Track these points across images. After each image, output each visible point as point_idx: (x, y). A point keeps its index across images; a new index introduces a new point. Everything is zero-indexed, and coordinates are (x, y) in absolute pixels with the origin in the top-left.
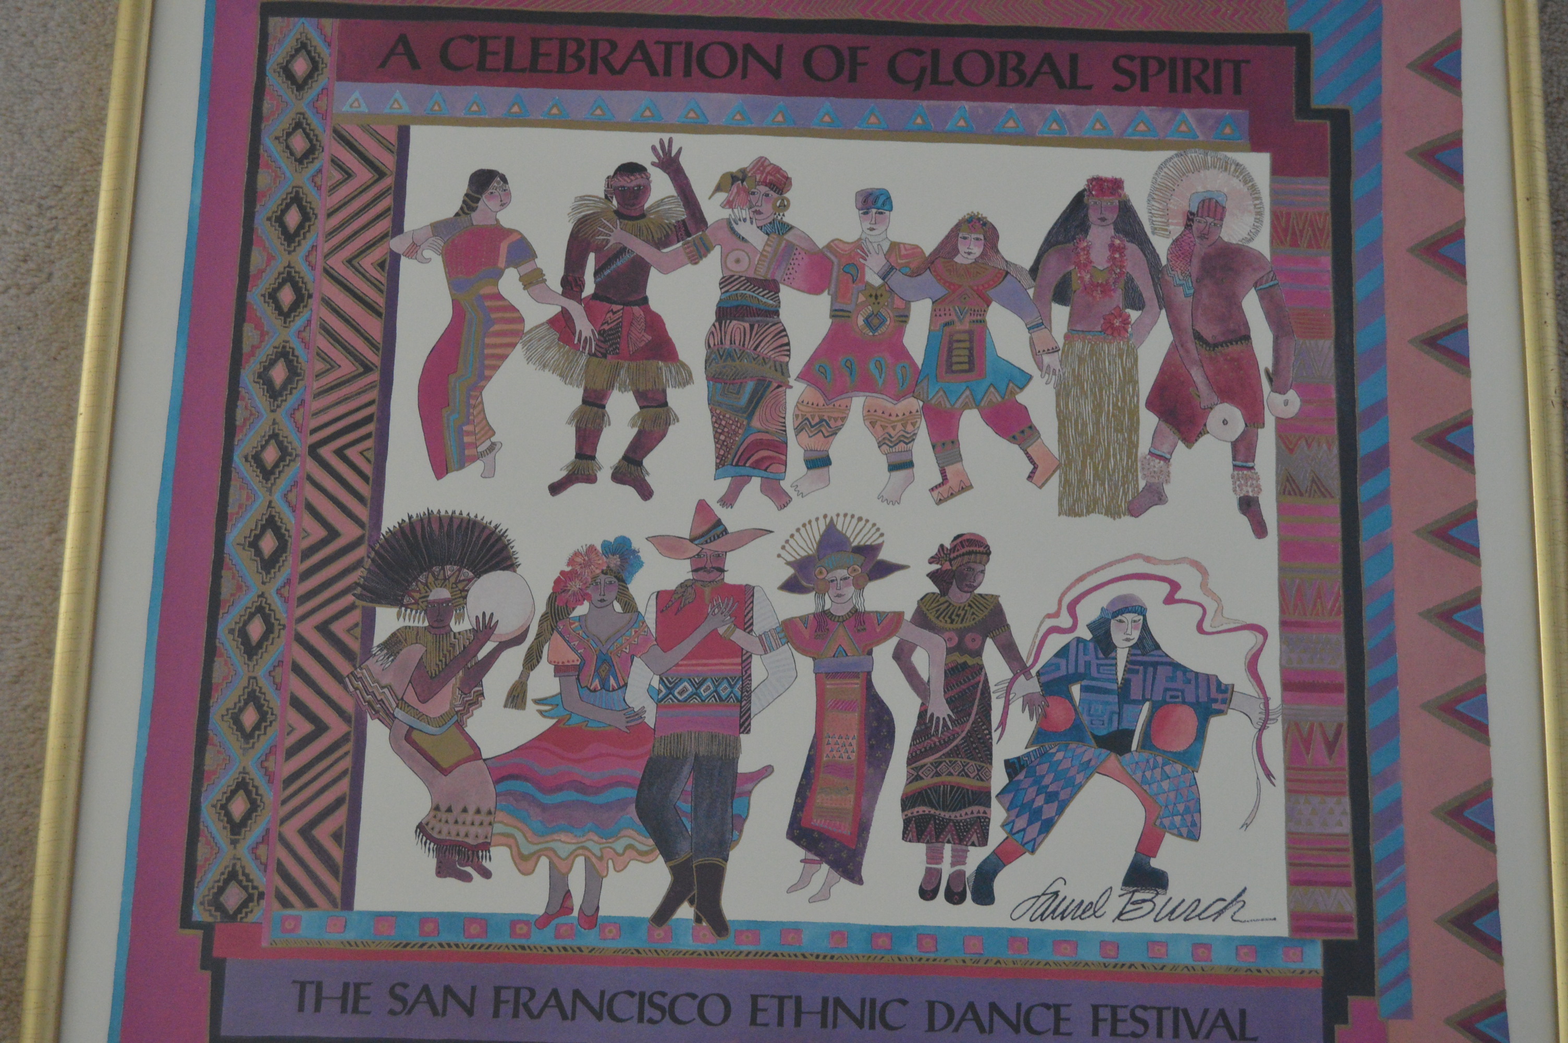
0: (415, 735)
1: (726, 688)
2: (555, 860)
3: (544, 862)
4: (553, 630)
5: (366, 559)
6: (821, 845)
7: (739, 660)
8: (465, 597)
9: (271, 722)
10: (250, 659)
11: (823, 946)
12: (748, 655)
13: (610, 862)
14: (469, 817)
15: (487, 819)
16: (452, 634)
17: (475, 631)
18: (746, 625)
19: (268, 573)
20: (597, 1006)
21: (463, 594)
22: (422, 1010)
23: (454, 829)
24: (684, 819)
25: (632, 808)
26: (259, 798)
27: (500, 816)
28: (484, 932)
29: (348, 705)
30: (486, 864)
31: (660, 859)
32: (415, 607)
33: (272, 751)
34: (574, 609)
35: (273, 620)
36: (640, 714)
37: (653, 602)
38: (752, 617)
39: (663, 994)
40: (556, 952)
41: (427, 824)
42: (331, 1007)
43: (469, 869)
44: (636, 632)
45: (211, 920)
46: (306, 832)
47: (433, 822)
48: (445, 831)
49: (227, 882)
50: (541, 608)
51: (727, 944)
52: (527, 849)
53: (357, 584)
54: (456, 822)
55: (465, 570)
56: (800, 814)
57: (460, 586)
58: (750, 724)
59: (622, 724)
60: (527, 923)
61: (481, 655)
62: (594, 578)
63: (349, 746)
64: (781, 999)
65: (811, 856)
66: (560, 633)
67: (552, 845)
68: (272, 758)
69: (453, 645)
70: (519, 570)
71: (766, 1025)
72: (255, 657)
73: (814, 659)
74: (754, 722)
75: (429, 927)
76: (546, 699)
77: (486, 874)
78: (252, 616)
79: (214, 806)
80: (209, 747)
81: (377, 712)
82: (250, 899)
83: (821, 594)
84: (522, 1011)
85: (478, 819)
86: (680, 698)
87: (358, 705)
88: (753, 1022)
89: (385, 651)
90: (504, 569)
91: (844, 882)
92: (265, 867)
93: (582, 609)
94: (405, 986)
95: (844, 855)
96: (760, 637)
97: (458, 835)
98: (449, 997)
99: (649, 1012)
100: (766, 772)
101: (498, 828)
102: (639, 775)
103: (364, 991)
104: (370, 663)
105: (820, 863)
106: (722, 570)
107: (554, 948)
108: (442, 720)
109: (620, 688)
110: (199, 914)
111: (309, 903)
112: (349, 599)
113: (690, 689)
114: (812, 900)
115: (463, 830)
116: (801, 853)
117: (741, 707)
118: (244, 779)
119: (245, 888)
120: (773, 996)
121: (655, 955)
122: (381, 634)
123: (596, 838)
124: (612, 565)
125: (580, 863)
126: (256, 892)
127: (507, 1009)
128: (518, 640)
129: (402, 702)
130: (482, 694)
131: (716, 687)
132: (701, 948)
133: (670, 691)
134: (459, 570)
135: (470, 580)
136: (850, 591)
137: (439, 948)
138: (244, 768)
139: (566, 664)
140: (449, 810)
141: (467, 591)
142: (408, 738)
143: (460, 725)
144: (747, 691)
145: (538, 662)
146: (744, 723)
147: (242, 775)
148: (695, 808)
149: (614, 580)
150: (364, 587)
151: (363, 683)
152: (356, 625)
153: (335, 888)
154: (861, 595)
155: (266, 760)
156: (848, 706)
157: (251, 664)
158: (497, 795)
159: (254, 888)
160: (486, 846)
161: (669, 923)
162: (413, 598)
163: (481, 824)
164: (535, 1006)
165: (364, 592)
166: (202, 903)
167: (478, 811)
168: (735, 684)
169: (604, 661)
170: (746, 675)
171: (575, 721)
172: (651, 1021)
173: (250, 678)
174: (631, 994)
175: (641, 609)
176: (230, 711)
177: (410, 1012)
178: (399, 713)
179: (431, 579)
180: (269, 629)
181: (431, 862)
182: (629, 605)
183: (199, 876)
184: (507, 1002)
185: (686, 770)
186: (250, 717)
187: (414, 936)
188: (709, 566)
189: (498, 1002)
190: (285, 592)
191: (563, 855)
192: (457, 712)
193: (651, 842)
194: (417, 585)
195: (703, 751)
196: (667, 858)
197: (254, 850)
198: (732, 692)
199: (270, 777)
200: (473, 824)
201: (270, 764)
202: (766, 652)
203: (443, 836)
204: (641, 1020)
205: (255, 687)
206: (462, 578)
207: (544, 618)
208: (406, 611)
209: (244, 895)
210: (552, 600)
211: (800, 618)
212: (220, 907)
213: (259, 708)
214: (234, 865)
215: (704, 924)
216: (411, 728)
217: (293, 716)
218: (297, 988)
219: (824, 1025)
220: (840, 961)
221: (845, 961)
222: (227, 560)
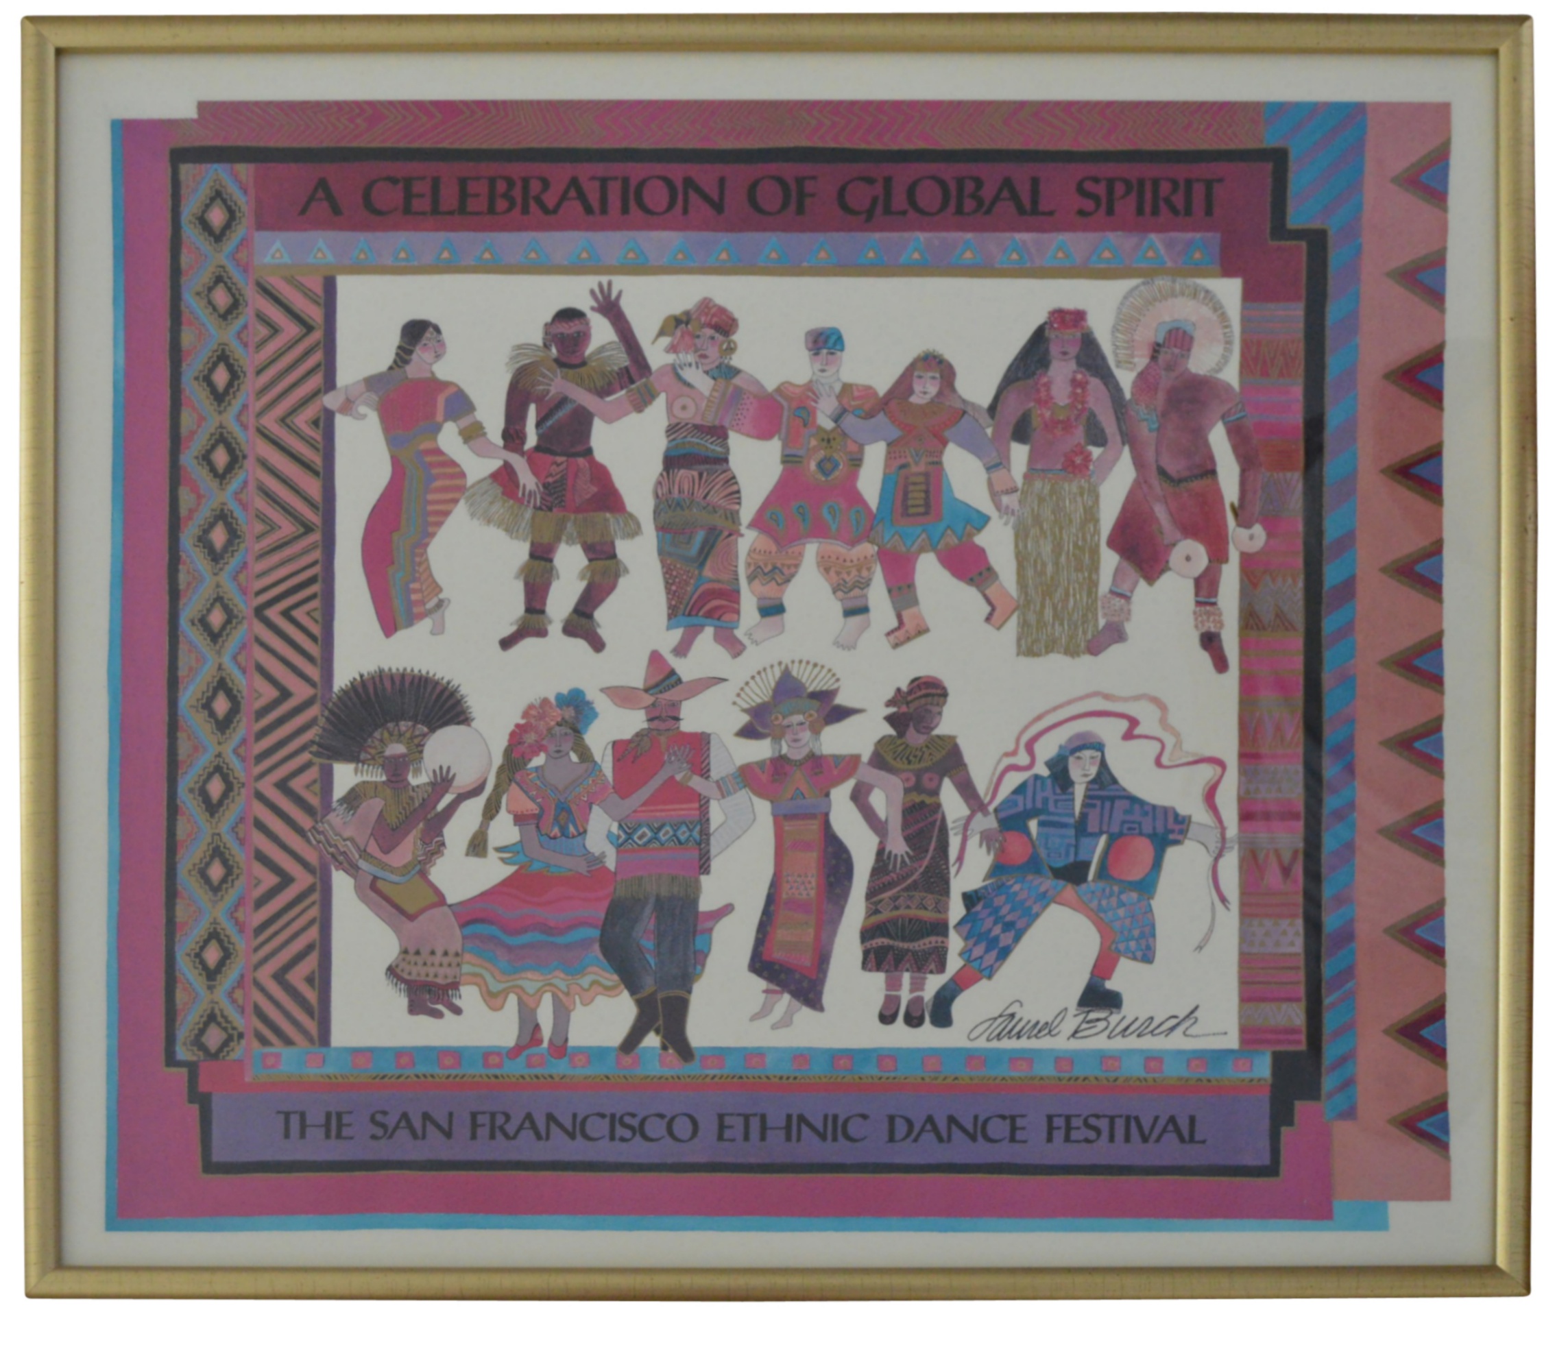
0: (380, 884)
1: (684, 832)
2: (525, 997)
3: (512, 1000)
4: (510, 780)
5: (320, 717)
6: (783, 976)
7: (696, 805)
8: (421, 752)
9: (238, 876)
10: (212, 815)
11: (786, 1069)
12: (706, 800)
13: (577, 998)
14: (438, 958)
15: (455, 961)
16: (410, 788)
17: (433, 784)
18: (704, 772)
19: (223, 733)
20: (570, 1128)
21: (420, 749)
22: (403, 1135)
23: (423, 970)
24: (648, 957)
25: (597, 947)
26: (231, 946)
27: (467, 957)
28: (458, 1064)
29: (312, 857)
30: (457, 1002)
31: (626, 994)
32: (372, 762)
33: (240, 903)
34: (530, 760)
35: (231, 778)
36: (601, 859)
37: (609, 751)
38: (709, 764)
39: (633, 1115)
40: (528, 1079)
41: (397, 966)
42: (316, 1134)
43: (440, 1007)
44: (593, 781)
45: (194, 1058)
46: (279, 977)
47: (402, 965)
48: (414, 972)
49: (206, 1025)
50: (498, 760)
51: (693, 1069)
52: (495, 986)
53: (312, 742)
54: (425, 964)
55: (420, 726)
56: (761, 949)
57: (416, 741)
58: (709, 866)
59: (583, 869)
60: (499, 1054)
61: (441, 806)
62: (550, 730)
63: (315, 896)
64: (747, 1118)
65: (773, 987)
66: (518, 784)
67: (520, 982)
68: (241, 909)
69: (412, 798)
70: (474, 724)
71: (733, 1140)
72: (217, 815)
73: (772, 802)
74: (715, 864)
75: (404, 1060)
76: (506, 847)
77: (457, 1011)
78: (210, 776)
79: (188, 955)
80: (178, 901)
81: (341, 863)
82: (230, 1039)
83: (777, 739)
84: (498, 1135)
85: (446, 960)
86: (640, 842)
87: (321, 857)
88: (720, 1138)
89: (345, 806)
90: (459, 723)
91: (806, 1012)
92: (242, 1010)
93: (539, 760)
94: (385, 1113)
95: (805, 984)
96: (717, 782)
97: (427, 975)
98: (428, 1123)
99: (620, 1131)
100: (727, 909)
101: (466, 968)
102: (602, 915)
103: (346, 1119)
104: (331, 817)
105: (782, 993)
106: (677, 719)
107: (527, 1077)
108: (405, 870)
109: (580, 834)
110: (182, 1053)
111: (288, 1042)
112: (305, 757)
113: (649, 834)
114: (774, 1027)
115: (432, 971)
116: (761, 984)
117: (700, 850)
118: (215, 929)
119: (225, 1029)
120: (739, 1115)
121: (624, 1080)
122: (340, 790)
123: (562, 975)
124: (567, 717)
125: (547, 999)
126: (235, 1033)
127: (483, 1132)
128: (476, 791)
129: (364, 854)
130: (443, 844)
131: (675, 831)
132: (667, 1072)
133: (629, 836)
134: (414, 726)
135: (424, 735)
136: (806, 735)
137: (415, 1079)
138: (215, 919)
139: (525, 813)
140: (418, 953)
141: (423, 745)
142: (373, 887)
143: (423, 874)
144: (705, 834)
145: (497, 812)
146: (704, 864)
147: (213, 926)
148: (658, 945)
149: (569, 731)
150: (320, 745)
151: (325, 837)
152: (315, 782)
153: (312, 1026)
154: (817, 739)
155: (236, 910)
156: (807, 846)
157: (214, 821)
158: (464, 938)
159: (234, 1028)
160: (455, 986)
161: (637, 1051)
162: (370, 754)
163: (450, 965)
164: (511, 1128)
165: (321, 750)
166: (185, 1044)
167: (446, 954)
168: (694, 827)
169: (563, 809)
170: (704, 820)
171: (536, 866)
172: (623, 1139)
173: (214, 835)
174: (602, 1116)
175: (598, 758)
176: (197, 867)
177: (391, 1137)
178: (363, 864)
179: (386, 735)
180: (229, 787)
181: (403, 1001)
182: (585, 755)
183: (179, 1019)
184: (483, 1125)
185: (648, 910)
186: (216, 872)
187: (390, 1069)
188: (664, 715)
189: (475, 1125)
190: (242, 751)
191: (531, 991)
192: (420, 862)
193: (616, 977)
194: (373, 742)
195: (664, 892)
196: (633, 993)
197: (230, 994)
198: (691, 836)
199: (241, 927)
200: (441, 965)
201: (240, 915)
202: (723, 797)
203: (413, 977)
204: (612, 1138)
205: (219, 843)
206: (417, 733)
207: (501, 770)
208: (363, 766)
209: (224, 1036)
210: (508, 752)
211: (757, 763)
212: (203, 1047)
213: (225, 862)
214: (213, 1009)
215: (671, 1051)
216: (375, 878)
217: (259, 870)
218: (282, 1117)
219: (788, 1138)
220: (803, 1081)
221: (808, 1081)
222: (181, 722)
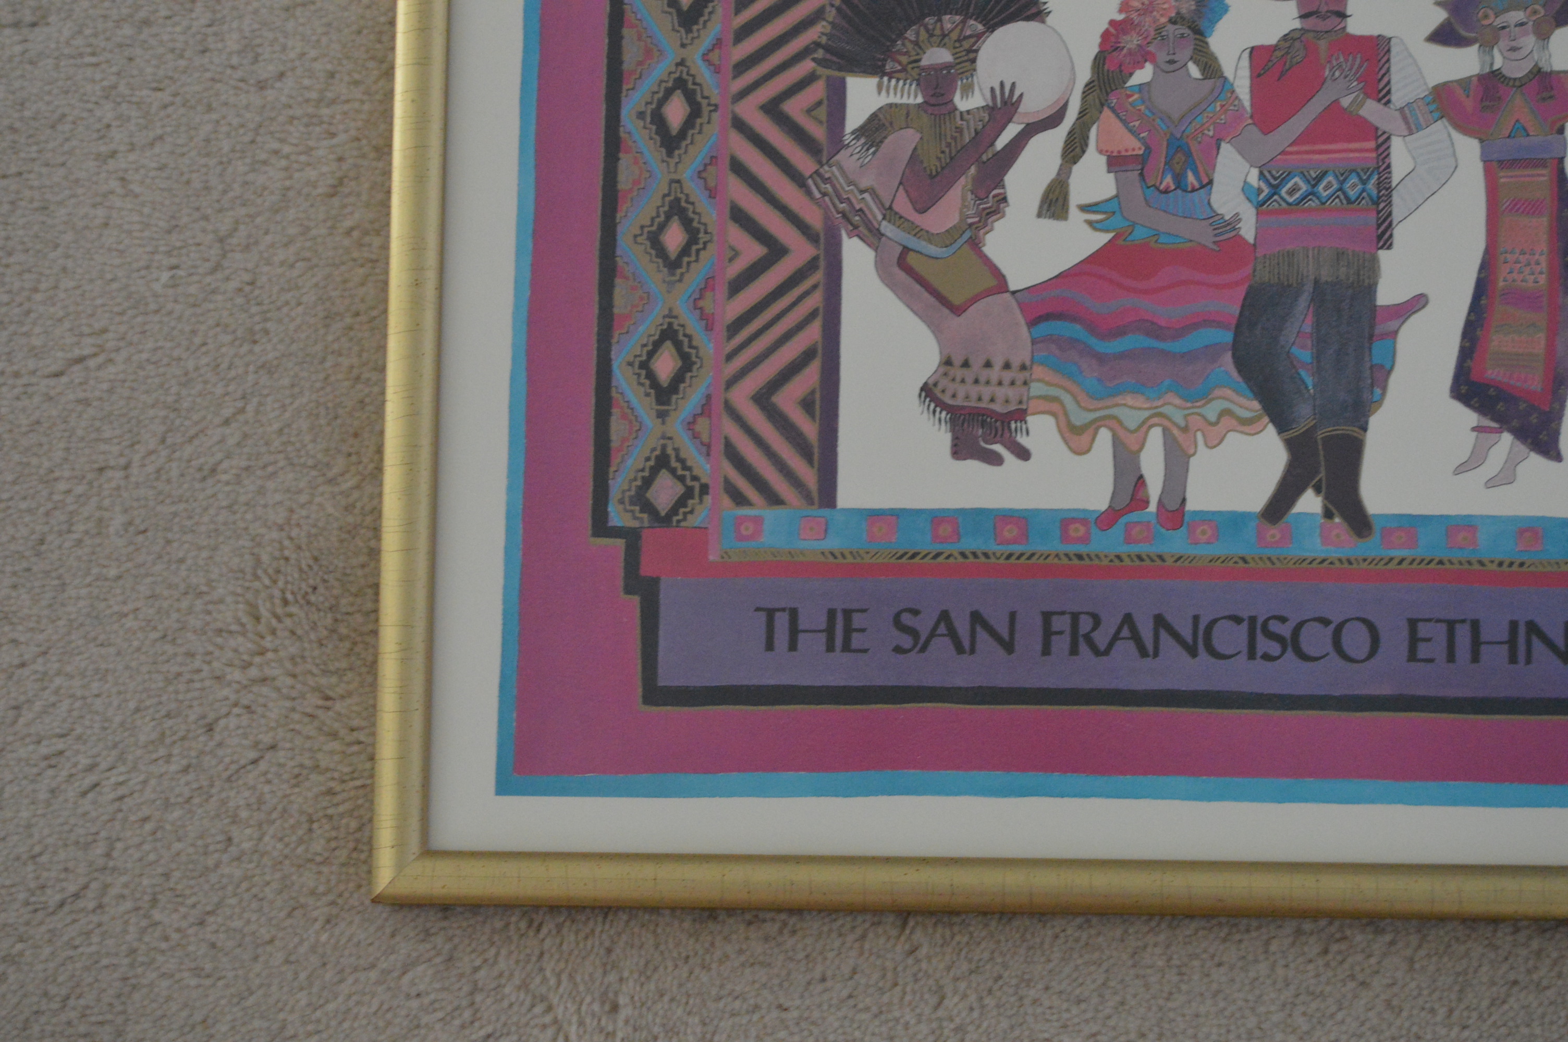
0: (911, 259)
1: (1354, 186)
2: (1121, 433)
3: (1104, 437)
4: (1102, 105)
5: (828, 9)
6: (1500, 406)
7: (1372, 144)
8: (974, 61)
9: (705, 243)
10: (670, 154)
11: (1508, 549)
12: (1385, 136)
13: (1199, 435)
14: (995, 373)
15: (1021, 377)
16: (957, 113)
17: (990, 109)
18: (1383, 95)
19: (689, 31)
20: (1189, 639)
21: (972, 56)
22: (942, 646)
23: (974, 391)
24: (1303, 373)
25: (1228, 358)
26: (693, 351)
27: (1038, 371)
28: (1024, 536)
29: (813, 217)
30: (1022, 440)
31: (1271, 430)
32: (902, 75)
33: (708, 285)
34: (1131, 74)
35: (699, 98)
36: (1232, 224)
37: (1245, 62)
38: (1389, 82)
39: (1283, 620)
40: (1127, 562)
41: (935, 385)
42: (812, 644)
43: (998, 448)
44: (1222, 106)
45: (635, 524)
46: (763, 399)
47: (943, 383)
48: (961, 394)
49: (655, 471)
50: (1084, 74)
51: (1371, 547)
52: (1079, 417)
53: (817, 45)
54: (976, 381)
55: (972, 22)
56: (1469, 363)
57: (966, 45)
58: (1391, 236)
59: (1207, 238)
60: (1084, 522)
61: (1001, 142)
62: (1159, 30)
63: (818, 276)
64: (1451, 625)
65: (1487, 423)
66: (1113, 110)
67: (1115, 411)
68: (709, 294)
69: (959, 130)
70: (1049, 20)
71: (1431, 661)
72: (677, 152)
73: (1481, 141)
74: (1399, 233)
75: (945, 530)
76: (1096, 204)
77: (1023, 454)
78: (669, 93)
79: (630, 364)
80: (618, 281)
81: (856, 227)
82: (688, 494)
83: (1487, 46)
84: (1083, 647)
85: (1007, 376)
86: (1291, 200)
87: (827, 218)
88: (1412, 656)
89: (863, 140)
90: (1028, 19)
91: (1535, 460)
92: (707, 449)
93: (1143, 75)
94: (915, 612)
95: (1534, 419)
96: (1401, 110)
97: (980, 399)
98: (979, 629)
99: (1264, 645)
100: (1418, 303)
101: (1037, 389)
102: (1235, 310)
103: (858, 620)
104: (842, 156)
105: (1499, 431)
106: (1343, 16)
107: (1124, 557)
108: (948, 238)
109: (1202, 187)
110: (618, 516)
111: (775, 500)
112: (807, 66)
113: (1304, 187)
114: (1491, 484)
115: (986, 392)
116: (1470, 418)
117: (1379, 212)
118: (670, 324)
119: (682, 479)
120: (1438, 621)
121: (1269, 565)
122: (855, 117)
123: (1177, 401)
124: (1184, 11)
125: (1155, 437)
126: (696, 485)
127: (1061, 644)
128: (1053, 120)
129: (890, 213)
130: (1004, 199)
131: (1342, 183)
132: (1333, 553)
133: (1275, 189)
134: (964, 22)
135: (979, 36)
136: (1529, 42)
137: (961, 560)
138: (670, 310)
139: (1124, 153)
140: (966, 364)
141: (977, 51)
142: (902, 263)
143: (975, 245)
144: (1385, 189)
145: (1084, 152)
146: (1384, 233)
147: (668, 320)
148: (1318, 357)
149: (1187, 32)
150: (827, 49)
151: (833, 186)
152: (819, 103)
153: (809, 476)
154: (1545, 47)
155: (701, 297)
156: (1532, 208)
157: (672, 162)
158: (1034, 342)
159: (695, 478)
160: (1020, 415)
161: (1288, 518)
162: (900, 63)
163: (1013, 383)
164: (1101, 638)
165: (828, 56)
166: (621, 502)
167: (1007, 366)
168: (1368, 178)
169: (1179, 149)
170: (1383, 166)
171: (1140, 234)
172: (1267, 657)
173: (672, 181)
174: (1237, 620)
175: (1228, 72)
176: (646, 230)
177: (924, 649)
178: (887, 228)
179: (923, 35)
180: (695, 112)
181: (944, 438)
182: (1211, 68)
183: (615, 461)
184: (1060, 633)
185: (1303, 301)
186: (674, 238)
187: (924, 543)
188: (1324, 9)
189: (1048, 633)
190: (715, 57)
191: (1132, 425)
192: (971, 225)
193: (1256, 405)
194: (903, 44)
195: (1326, 275)
196: (1281, 428)
197: (690, 425)
198: (1363, 190)
199: (709, 322)
200: (1000, 383)
201: (707, 304)
202: (1411, 133)
203: (959, 402)
204: (1252, 655)
205: (679, 195)
206: (968, 33)
207: (1089, 88)
208: (889, 81)
209: (680, 489)
210: (1099, 62)
211: (1460, 82)
212: (648, 507)
213: (687, 223)
214: (664, 447)
215: (1337, 520)
216: (906, 250)
217: (737, 236)
218: (762, 616)
219: (1513, 659)
220: (1532, 569)
221: (1541, 569)
222: (629, 15)
